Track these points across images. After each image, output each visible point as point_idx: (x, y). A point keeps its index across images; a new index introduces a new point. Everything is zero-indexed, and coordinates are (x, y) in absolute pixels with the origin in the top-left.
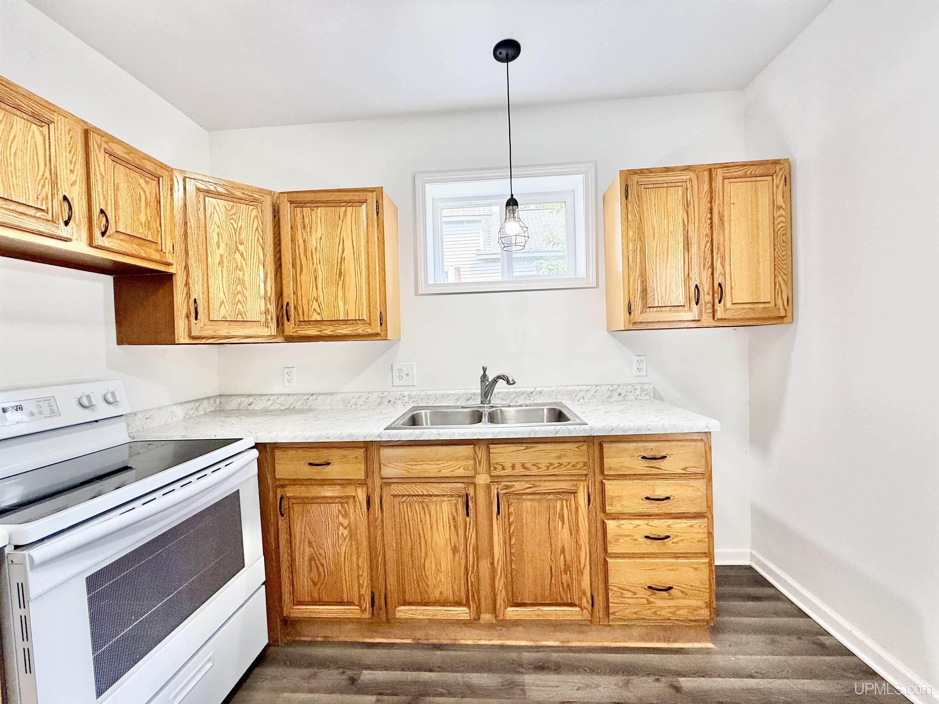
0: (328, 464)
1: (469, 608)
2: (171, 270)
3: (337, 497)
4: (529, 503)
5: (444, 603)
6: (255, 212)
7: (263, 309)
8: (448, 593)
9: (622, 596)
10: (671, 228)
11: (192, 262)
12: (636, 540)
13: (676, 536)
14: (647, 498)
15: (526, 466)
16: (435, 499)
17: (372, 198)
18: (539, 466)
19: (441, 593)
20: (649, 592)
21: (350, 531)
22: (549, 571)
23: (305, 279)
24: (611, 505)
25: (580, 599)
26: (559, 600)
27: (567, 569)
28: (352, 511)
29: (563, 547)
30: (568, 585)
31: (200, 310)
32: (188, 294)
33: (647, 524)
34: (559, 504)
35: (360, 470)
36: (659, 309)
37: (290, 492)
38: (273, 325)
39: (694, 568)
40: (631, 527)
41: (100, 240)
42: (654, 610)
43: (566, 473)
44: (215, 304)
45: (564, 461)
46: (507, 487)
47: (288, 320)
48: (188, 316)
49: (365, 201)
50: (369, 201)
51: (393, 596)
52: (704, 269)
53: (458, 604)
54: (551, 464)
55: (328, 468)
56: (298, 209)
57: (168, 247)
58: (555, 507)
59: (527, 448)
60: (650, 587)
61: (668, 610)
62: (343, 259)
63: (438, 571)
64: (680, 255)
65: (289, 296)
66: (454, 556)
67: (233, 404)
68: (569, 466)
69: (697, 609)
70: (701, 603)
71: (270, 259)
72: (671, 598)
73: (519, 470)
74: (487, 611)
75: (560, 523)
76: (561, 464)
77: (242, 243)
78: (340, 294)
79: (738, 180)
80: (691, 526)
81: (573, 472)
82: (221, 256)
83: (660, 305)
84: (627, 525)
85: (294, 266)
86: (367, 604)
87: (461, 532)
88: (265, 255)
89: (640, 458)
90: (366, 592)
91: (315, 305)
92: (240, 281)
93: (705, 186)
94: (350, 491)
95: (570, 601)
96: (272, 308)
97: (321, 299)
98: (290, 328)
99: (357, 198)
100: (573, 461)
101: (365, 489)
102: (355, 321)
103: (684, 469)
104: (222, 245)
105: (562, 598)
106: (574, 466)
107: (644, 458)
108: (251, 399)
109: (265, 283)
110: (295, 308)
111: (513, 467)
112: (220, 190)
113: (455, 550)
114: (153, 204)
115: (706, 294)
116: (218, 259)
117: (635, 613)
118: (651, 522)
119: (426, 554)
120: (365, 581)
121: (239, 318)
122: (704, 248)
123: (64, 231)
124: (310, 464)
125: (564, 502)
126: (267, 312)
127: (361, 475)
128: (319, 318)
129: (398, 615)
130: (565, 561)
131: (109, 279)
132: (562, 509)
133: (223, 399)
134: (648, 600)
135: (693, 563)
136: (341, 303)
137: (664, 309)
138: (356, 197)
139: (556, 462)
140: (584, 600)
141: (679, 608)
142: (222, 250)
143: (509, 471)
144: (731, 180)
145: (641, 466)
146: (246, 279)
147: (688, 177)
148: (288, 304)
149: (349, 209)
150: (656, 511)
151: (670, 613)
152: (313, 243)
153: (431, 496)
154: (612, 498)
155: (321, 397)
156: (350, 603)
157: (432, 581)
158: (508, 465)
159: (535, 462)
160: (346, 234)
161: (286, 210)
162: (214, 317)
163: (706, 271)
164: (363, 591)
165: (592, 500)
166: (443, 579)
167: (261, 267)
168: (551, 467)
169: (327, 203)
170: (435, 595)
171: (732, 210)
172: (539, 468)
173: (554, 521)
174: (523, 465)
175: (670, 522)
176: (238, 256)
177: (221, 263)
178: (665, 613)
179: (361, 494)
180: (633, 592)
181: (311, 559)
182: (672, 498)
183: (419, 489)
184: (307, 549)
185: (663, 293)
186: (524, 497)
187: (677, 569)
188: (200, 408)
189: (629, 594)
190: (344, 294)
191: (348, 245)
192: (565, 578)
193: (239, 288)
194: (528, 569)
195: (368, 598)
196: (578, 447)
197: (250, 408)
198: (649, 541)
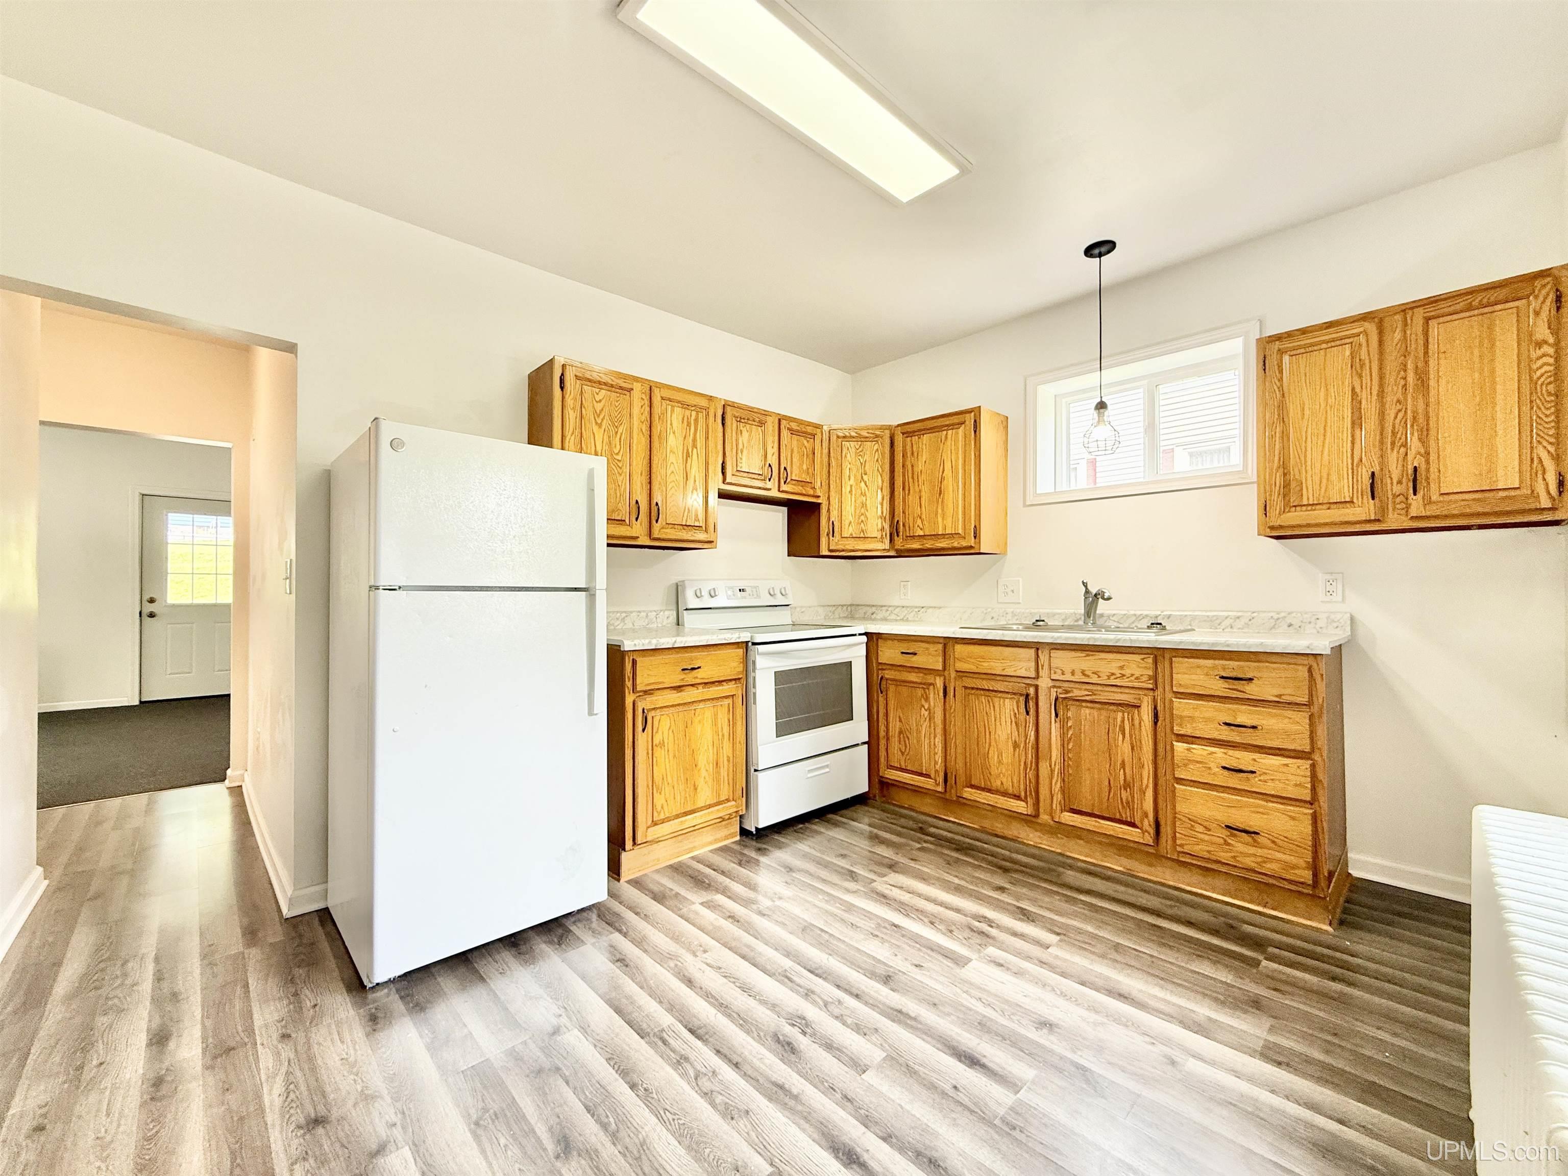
0: (915, 654)
1: (1027, 803)
2: (819, 501)
3: (921, 683)
4: (1088, 711)
5: (1005, 794)
6: (876, 447)
7: (880, 527)
8: (1008, 786)
9: (1192, 828)
10: (1331, 401)
11: (832, 494)
12: (1210, 768)
13: (1265, 773)
14: (1226, 724)
15: (1087, 673)
16: (1000, 695)
17: (970, 419)
18: (1100, 674)
19: (1002, 783)
20: (1226, 832)
21: (930, 713)
22: (1107, 783)
23: (912, 499)
24: (1180, 725)
25: (1142, 821)
26: (1118, 816)
27: (1127, 786)
28: (932, 696)
29: (1123, 761)
30: (1128, 803)
31: (836, 530)
32: (829, 518)
33: (1225, 754)
34: (1120, 715)
35: (937, 662)
36: (1309, 508)
37: (888, 674)
38: (887, 541)
39: (1290, 816)
40: (1205, 753)
41: (784, 487)
42: (1233, 854)
43: (1130, 684)
44: (846, 523)
45: (1127, 672)
46: (1067, 692)
47: (898, 536)
48: (828, 535)
49: (963, 423)
50: (967, 422)
51: (962, 779)
52: (1392, 449)
53: (1018, 797)
54: (1113, 674)
55: (915, 658)
56: (909, 439)
57: (818, 485)
58: (1115, 719)
59: (1088, 655)
60: (1227, 827)
61: (1253, 859)
62: (943, 478)
63: (1000, 762)
64: (1345, 435)
65: (899, 516)
66: (1014, 750)
67: (861, 611)
68: (1133, 678)
69: (1295, 867)
70: (1302, 863)
71: (887, 484)
72: (1256, 844)
73: (1078, 677)
74: (1045, 813)
75: (1121, 736)
76: (1124, 675)
77: (866, 474)
78: (940, 511)
79: (1455, 317)
80: (1287, 765)
81: (1136, 685)
82: (851, 486)
83: (1311, 502)
84: (1199, 750)
85: (904, 489)
86: (941, 779)
87: (1021, 730)
88: (883, 481)
89: (1217, 677)
90: (940, 766)
91: (919, 522)
92: (864, 505)
93: (1396, 335)
94: (930, 679)
95: (1129, 820)
96: (887, 527)
97: (924, 517)
98: (899, 543)
99: (956, 421)
100: (1137, 674)
101: (942, 678)
102: (952, 536)
103: (1280, 696)
104: (852, 478)
105: (1121, 815)
106: (1137, 678)
107: (1222, 677)
108: (874, 609)
109: (882, 504)
110: (904, 525)
111: (1073, 673)
112: (853, 434)
113: (1016, 745)
114: (811, 456)
115: (1395, 482)
116: (848, 489)
117: (1209, 852)
118: (1231, 752)
119: (990, 745)
120: (939, 758)
121: (862, 535)
122: (1392, 418)
123: (769, 485)
124: (903, 653)
125: (1126, 714)
126: (883, 529)
127: (940, 667)
128: (921, 533)
129: (965, 795)
130: (1125, 777)
131: (785, 509)
132: (1123, 721)
133: (853, 608)
134: (1225, 841)
135: (1290, 811)
136: (940, 519)
137: (1318, 507)
138: (955, 419)
139: (1118, 672)
140: (1146, 822)
141: (1267, 860)
142: (852, 482)
143: (1068, 677)
144: (1441, 320)
145: (1219, 688)
146: (868, 502)
147: (1361, 329)
148: (898, 521)
149: (950, 432)
150: (1238, 739)
151: (1257, 863)
152: (920, 466)
153: (996, 691)
154: (1181, 717)
155: (930, 610)
156: (928, 776)
157: (994, 771)
158: (1068, 670)
159: (1096, 670)
160: (947, 457)
161: (899, 439)
162: (845, 534)
163: (1395, 451)
164: (937, 767)
165: (1161, 719)
166: (1004, 771)
167: (879, 491)
168: (1112, 677)
169: (932, 430)
170: (996, 784)
171: (1442, 362)
172: (1099, 677)
173: (1114, 732)
174: (1083, 673)
175: (1256, 756)
176: (863, 484)
177: (851, 492)
178: (1249, 862)
179: (939, 682)
180: (1205, 827)
181: (901, 732)
182: (1260, 728)
183: (985, 685)
184: (898, 723)
185: (1317, 487)
186: (1084, 704)
187: (1268, 814)
188: (836, 613)
189: (1200, 829)
190: (943, 510)
191: (948, 466)
192: (1124, 795)
193: (863, 510)
194: (1087, 779)
195: (942, 774)
196: (1143, 659)
197: (873, 617)
198: (1226, 772)
